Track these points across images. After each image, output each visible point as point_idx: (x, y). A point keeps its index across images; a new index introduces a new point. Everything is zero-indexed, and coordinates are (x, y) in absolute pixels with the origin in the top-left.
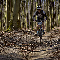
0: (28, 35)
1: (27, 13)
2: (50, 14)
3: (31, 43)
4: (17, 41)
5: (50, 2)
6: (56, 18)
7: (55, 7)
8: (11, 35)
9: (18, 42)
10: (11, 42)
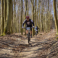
0: (19, 39)
1: (18, 22)
2: (35, 22)
3: (21, 45)
5: (35, 14)
7: (39, 17)
8: (5, 39)
9: (11, 44)
10: (5, 44)
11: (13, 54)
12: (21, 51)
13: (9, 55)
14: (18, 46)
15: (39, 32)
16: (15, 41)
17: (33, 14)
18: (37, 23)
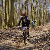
0: (19, 31)
2: (33, 17)
3: (21, 36)
4: (12, 35)
5: (34, 10)
6: (37, 20)
7: (37, 12)
11: (14, 44)
12: (21, 42)
13: (11, 45)
14: (19, 37)
15: (37, 26)
16: (16, 33)
17: (32, 10)
18: (35, 18)
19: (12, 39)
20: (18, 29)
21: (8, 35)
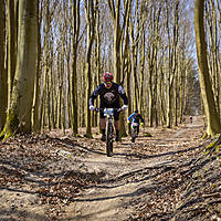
0: (62, 152)
1: (60, 88)
2: (125, 89)
4: (27, 170)
8: (11, 150)
9: (32, 171)
10: (10, 172)
11: (39, 210)
12: (71, 200)
13: (24, 214)
14: (62, 179)
16: (49, 158)
19: (27, 187)
20: (57, 141)
21: (9, 167)
